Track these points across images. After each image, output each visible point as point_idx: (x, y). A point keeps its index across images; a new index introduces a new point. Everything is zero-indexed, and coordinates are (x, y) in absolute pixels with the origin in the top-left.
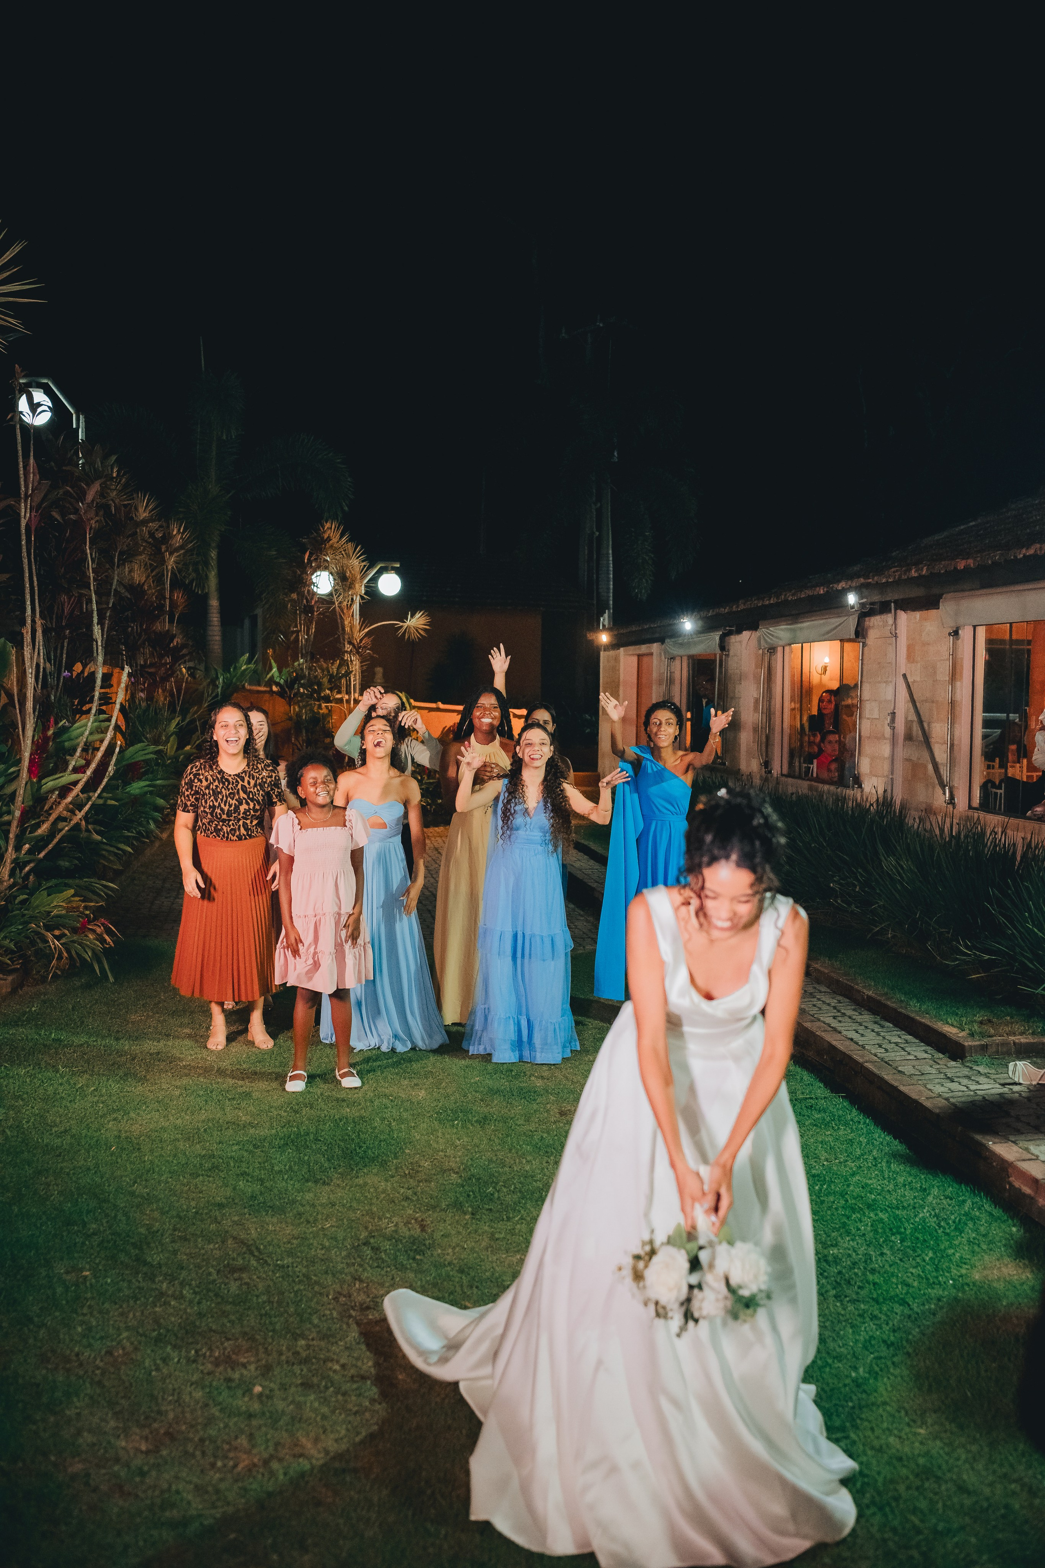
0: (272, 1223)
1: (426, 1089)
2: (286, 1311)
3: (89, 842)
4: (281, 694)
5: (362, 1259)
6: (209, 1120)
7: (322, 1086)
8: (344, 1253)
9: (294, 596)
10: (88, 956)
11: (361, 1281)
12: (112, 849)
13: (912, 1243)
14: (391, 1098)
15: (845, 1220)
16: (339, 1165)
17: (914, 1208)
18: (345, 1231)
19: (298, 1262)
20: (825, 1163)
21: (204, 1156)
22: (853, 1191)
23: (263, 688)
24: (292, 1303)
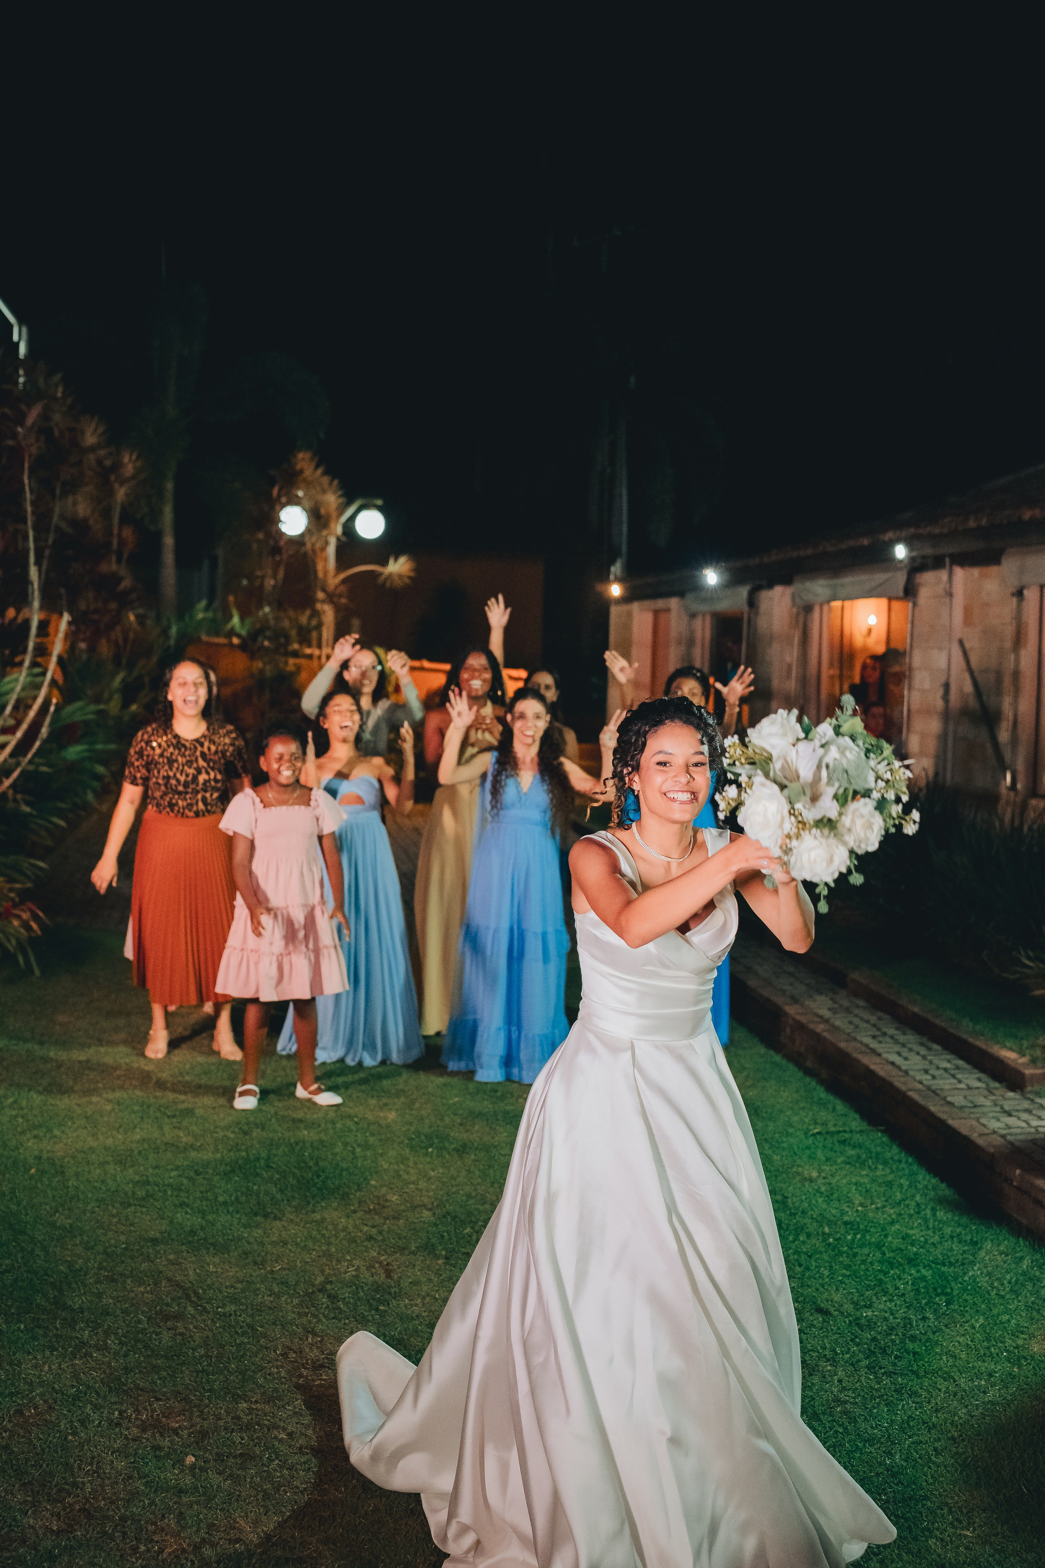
0: (213, 1263)
1: (397, 1110)
2: (225, 1367)
4: (243, 647)
5: (316, 1309)
6: (144, 1140)
7: (277, 1104)
8: (296, 1301)
9: (261, 536)
11: (315, 1334)
12: (43, 822)
13: (960, 1306)
14: (356, 1119)
15: (881, 1276)
16: (294, 1197)
17: (963, 1264)
18: (297, 1274)
19: (242, 1310)
20: (860, 1208)
21: (138, 1182)
22: (891, 1243)
23: (222, 640)
24: (234, 1358)
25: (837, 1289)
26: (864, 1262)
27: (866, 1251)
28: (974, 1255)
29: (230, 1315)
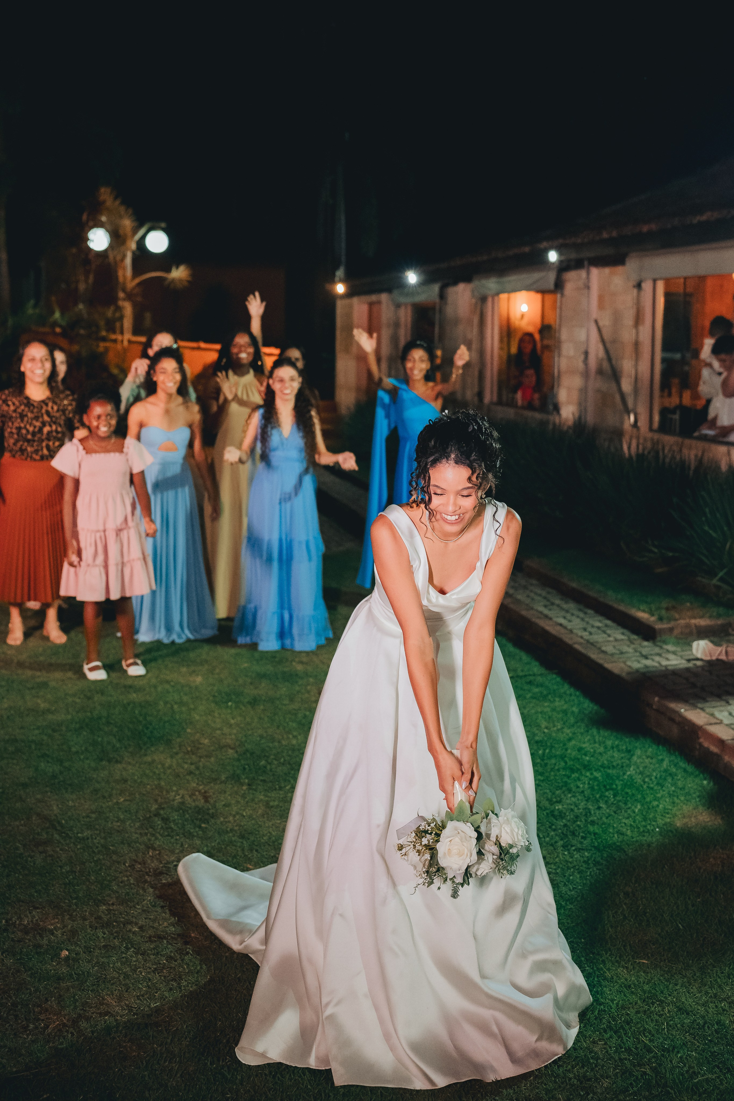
0: (71, 799)
1: (202, 675)
2: (87, 880)
4: (64, 334)
5: (154, 829)
6: (11, 707)
7: (116, 675)
8: (138, 824)
9: (74, 250)
11: (154, 849)
13: (623, 797)
14: (172, 684)
15: (565, 779)
16: (129, 745)
17: (622, 767)
18: (138, 803)
19: (97, 834)
20: (546, 731)
21: (8, 740)
22: (570, 754)
23: (47, 329)
24: (93, 872)
26: (552, 770)
27: (553, 761)
28: (629, 759)
29: (88, 839)
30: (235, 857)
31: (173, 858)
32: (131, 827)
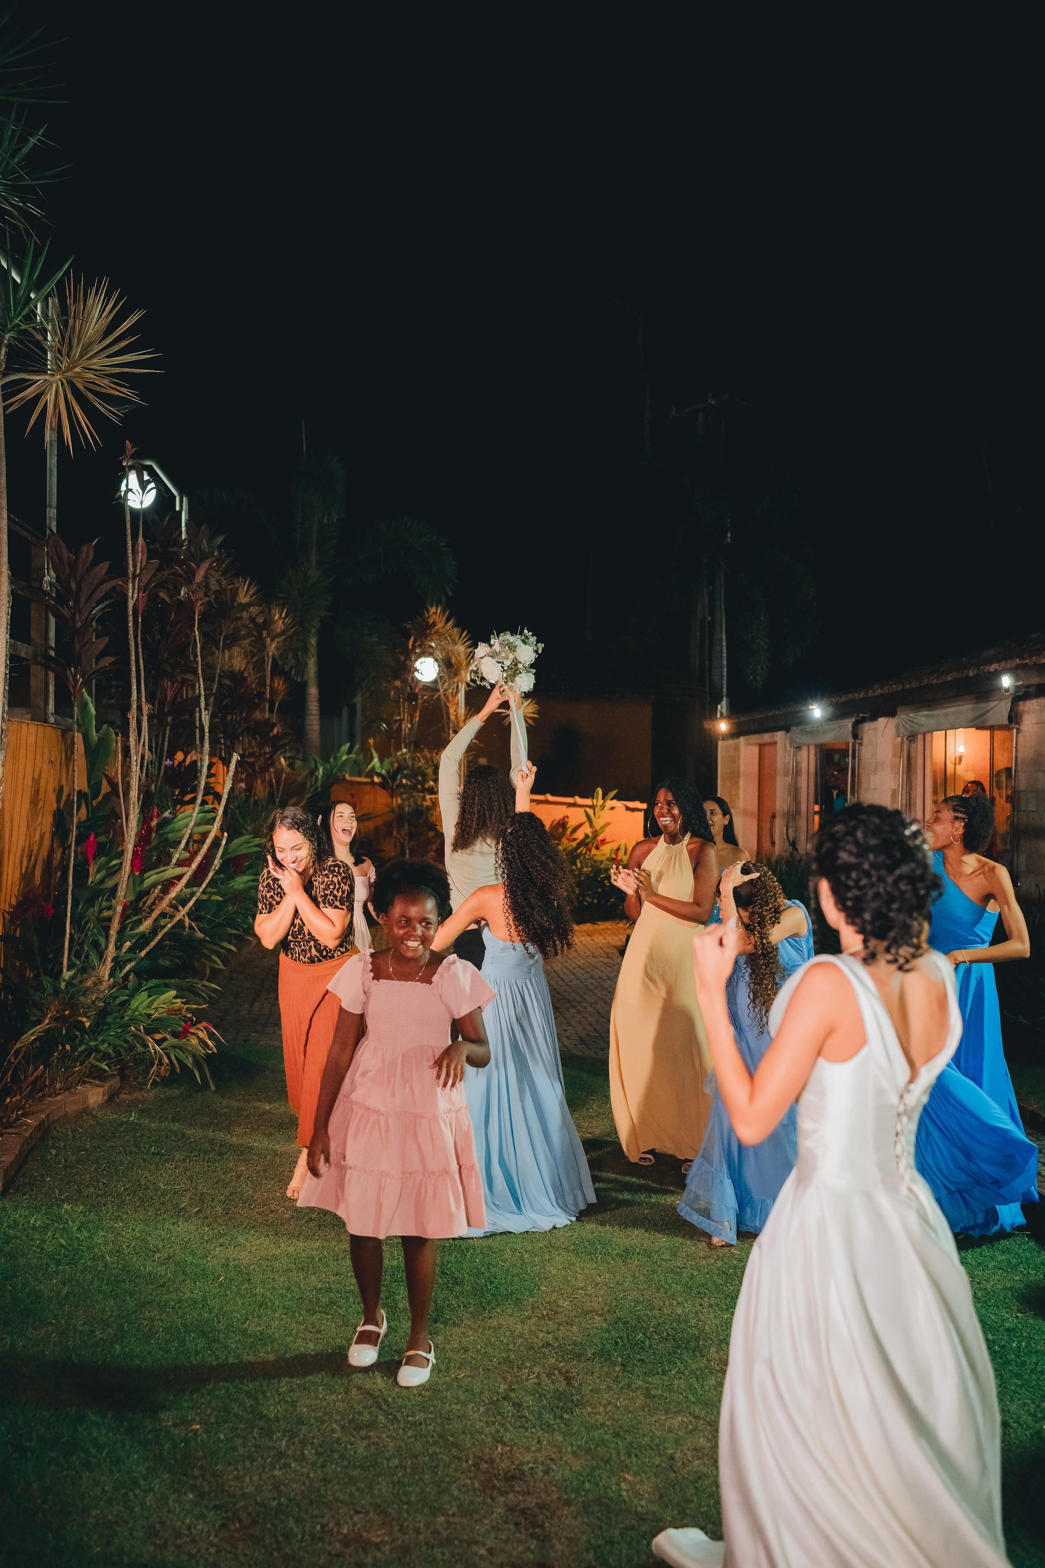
2: (421, 1479)
3: (191, 940)
5: (503, 1417)
6: (323, 1247)
8: (482, 1409)
9: (398, 683)
10: (189, 1062)
11: (504, 1444)
12: (214, 948)
16: (470, 1304)
18: (482, 1381)
19: (432, 1419)
20: (1019, 1314)
21: (320, 1289)
24: (428, 1469)
25: (1012, 1400)
26: (1031, 1369)
27: (1031, 1357)
29: (420, 1424)
30: (607, 1462)
31: (528, 1458)
32: (474, 1412)
